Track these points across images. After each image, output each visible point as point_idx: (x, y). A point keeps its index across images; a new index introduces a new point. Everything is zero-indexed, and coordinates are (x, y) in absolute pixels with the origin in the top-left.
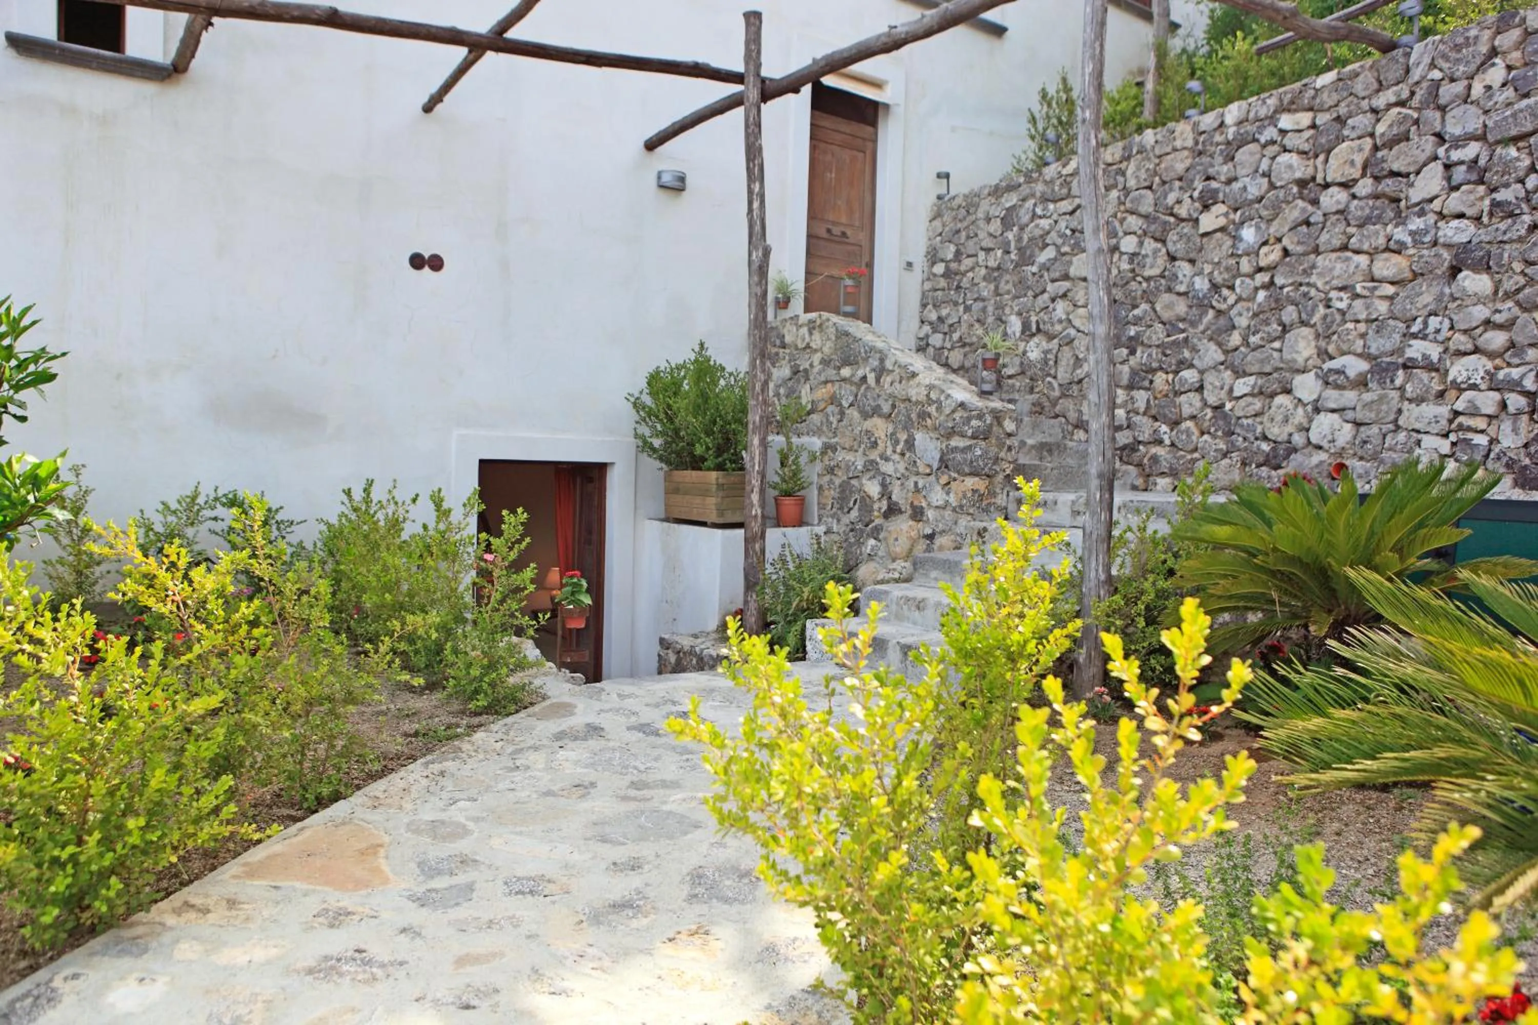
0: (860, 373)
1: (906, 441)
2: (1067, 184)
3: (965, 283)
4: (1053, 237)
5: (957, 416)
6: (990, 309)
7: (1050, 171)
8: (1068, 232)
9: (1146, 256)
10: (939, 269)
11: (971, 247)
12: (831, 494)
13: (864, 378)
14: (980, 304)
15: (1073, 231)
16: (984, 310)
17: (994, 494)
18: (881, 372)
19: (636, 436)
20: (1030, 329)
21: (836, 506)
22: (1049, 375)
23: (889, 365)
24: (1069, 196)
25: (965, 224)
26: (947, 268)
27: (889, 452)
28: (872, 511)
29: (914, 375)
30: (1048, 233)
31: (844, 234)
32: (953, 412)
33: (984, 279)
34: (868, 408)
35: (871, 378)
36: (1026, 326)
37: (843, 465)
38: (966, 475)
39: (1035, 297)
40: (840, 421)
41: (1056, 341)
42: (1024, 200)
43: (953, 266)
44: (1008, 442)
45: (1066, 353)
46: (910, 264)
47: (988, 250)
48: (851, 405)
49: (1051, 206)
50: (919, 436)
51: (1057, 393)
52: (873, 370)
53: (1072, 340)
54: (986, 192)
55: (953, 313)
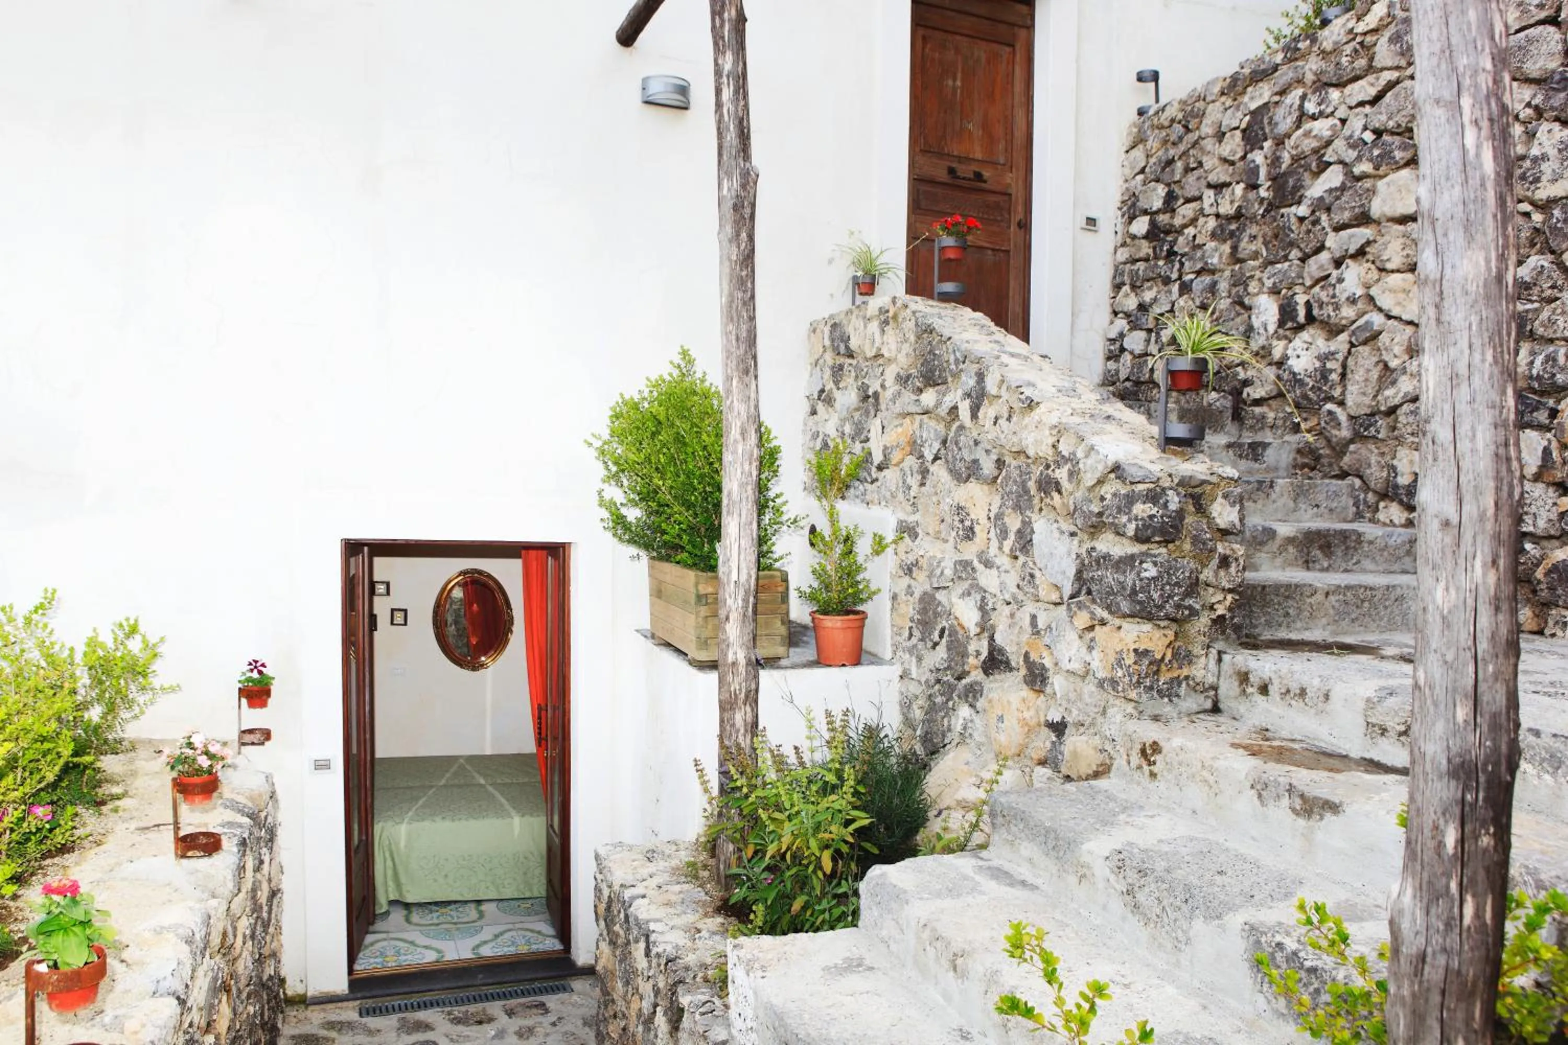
0: (949, 401)
1: (1019, 532)
2: (1366, 49)
3: (1182, 245)
4: (1339, 147)
5: (1108, 490)
6: (1223, 286)
7: (1331, 36)
8: (1369, 136)
9: (1544, 157)
10: (1141, 226)
11: (1192, 186)
12: (909, 609)
13: (954, 409)
14: (1207, 279)
15: (1378, 133)
16: (1212, 289)
17: (1187, 658)
18: (978, 398)
19: (602, 503)
20: (1294, 319)
21: (916, 633)
22: (1330, 399)
23: (991, 386)
24: (1370, 69)
25: (1182, 148)
26: (1153, 223)
27: (993, 550)
28: (964, 655)
29: (1031, 405)
30: (1329, 143)
31: (978, 176)
32: (1100, 482)
33: (1213, 235)
34: (960, 465)
35: (964, 409)
36: (1286, 313)
37: (923, 563)
38: (1124, 616)
39: (1303, 260)
40: (922, 484)
41: (1344, 337)
42: (1283, 92)
43: (1163, 219)
44: (1220, 548)
45: (1365, 358)
46: (1091, 221)
47: (1218, 187)
48: (936, 458)
49: (1334, 95)
50: (1042, 527)
51: (1345, 433)
52: (968, 395)
53: (1376, 335)
54: (1216, 89)
55: (1162, 296)
